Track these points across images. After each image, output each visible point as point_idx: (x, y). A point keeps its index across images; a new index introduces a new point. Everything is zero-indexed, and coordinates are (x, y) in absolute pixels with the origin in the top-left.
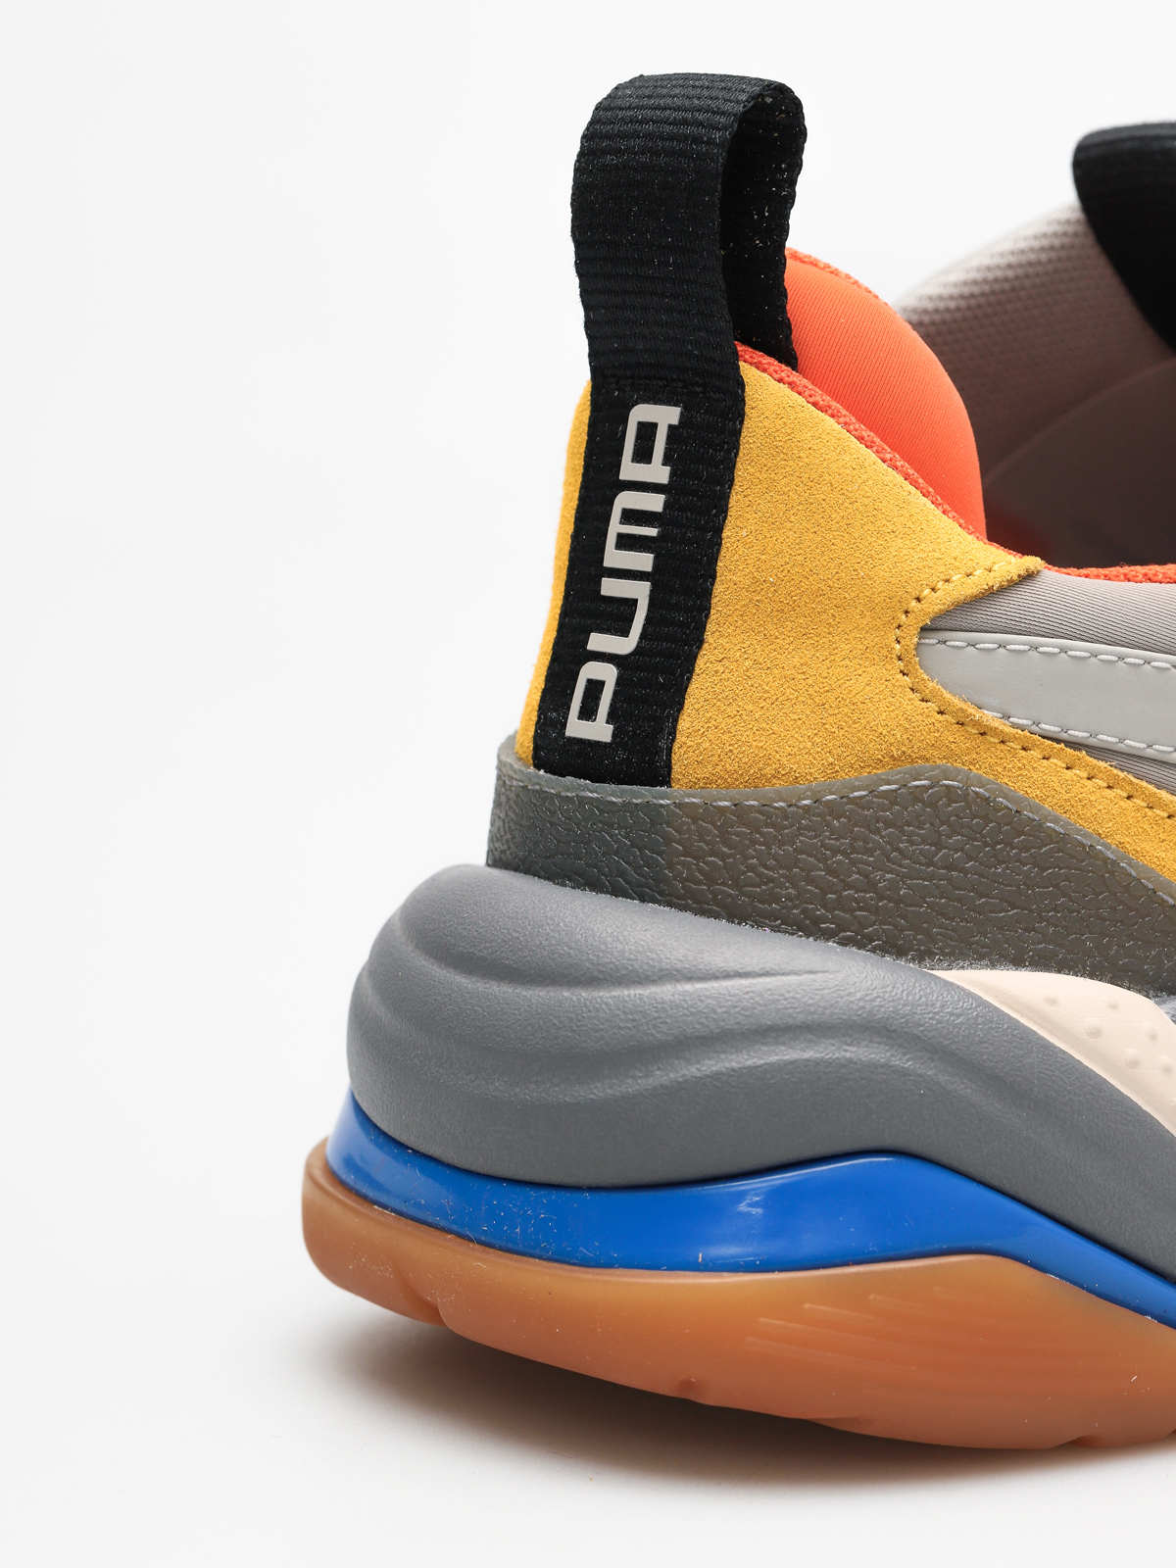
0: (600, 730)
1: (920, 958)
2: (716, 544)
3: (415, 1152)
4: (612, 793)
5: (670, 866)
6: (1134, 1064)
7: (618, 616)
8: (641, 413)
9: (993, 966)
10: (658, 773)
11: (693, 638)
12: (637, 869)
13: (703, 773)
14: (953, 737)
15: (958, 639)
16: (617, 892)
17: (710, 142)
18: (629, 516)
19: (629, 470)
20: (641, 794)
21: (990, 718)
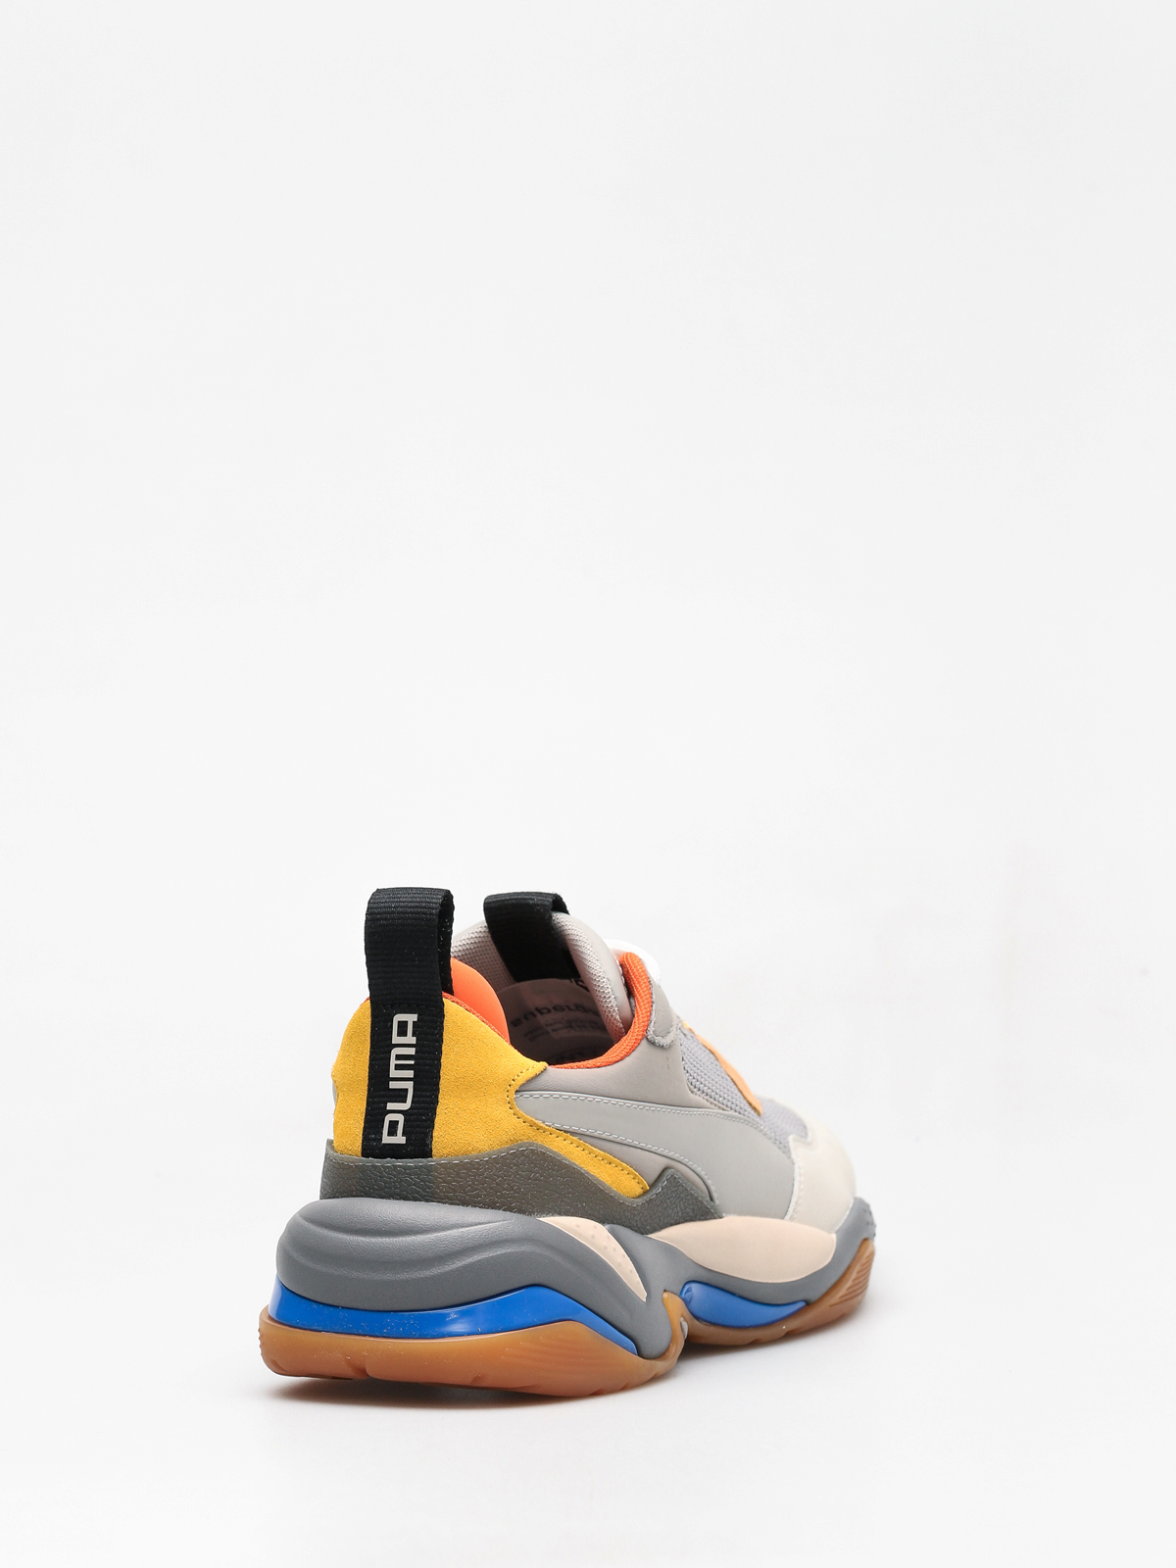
0: (400, 1139)
1: (530, 1214)
2: (438, 1066)
3: (343, 1308)
4: (410, 1163)
5: (438, 1187)
6: (606, 1248)
7: (400, 1095)
8: (398, 1018)
9: (553, 1215)
10: (427, 1153)
11: (433, 1102)
12: (424, 1190)
13: (445, 1152)
14: (530, 1132)
15: (526, 1094)
16: (415, 1199)
17: (431, 914)
18: (398, 1057)
19: (396, 1039)
20: (421, 1162)
21: (539, 1123)
